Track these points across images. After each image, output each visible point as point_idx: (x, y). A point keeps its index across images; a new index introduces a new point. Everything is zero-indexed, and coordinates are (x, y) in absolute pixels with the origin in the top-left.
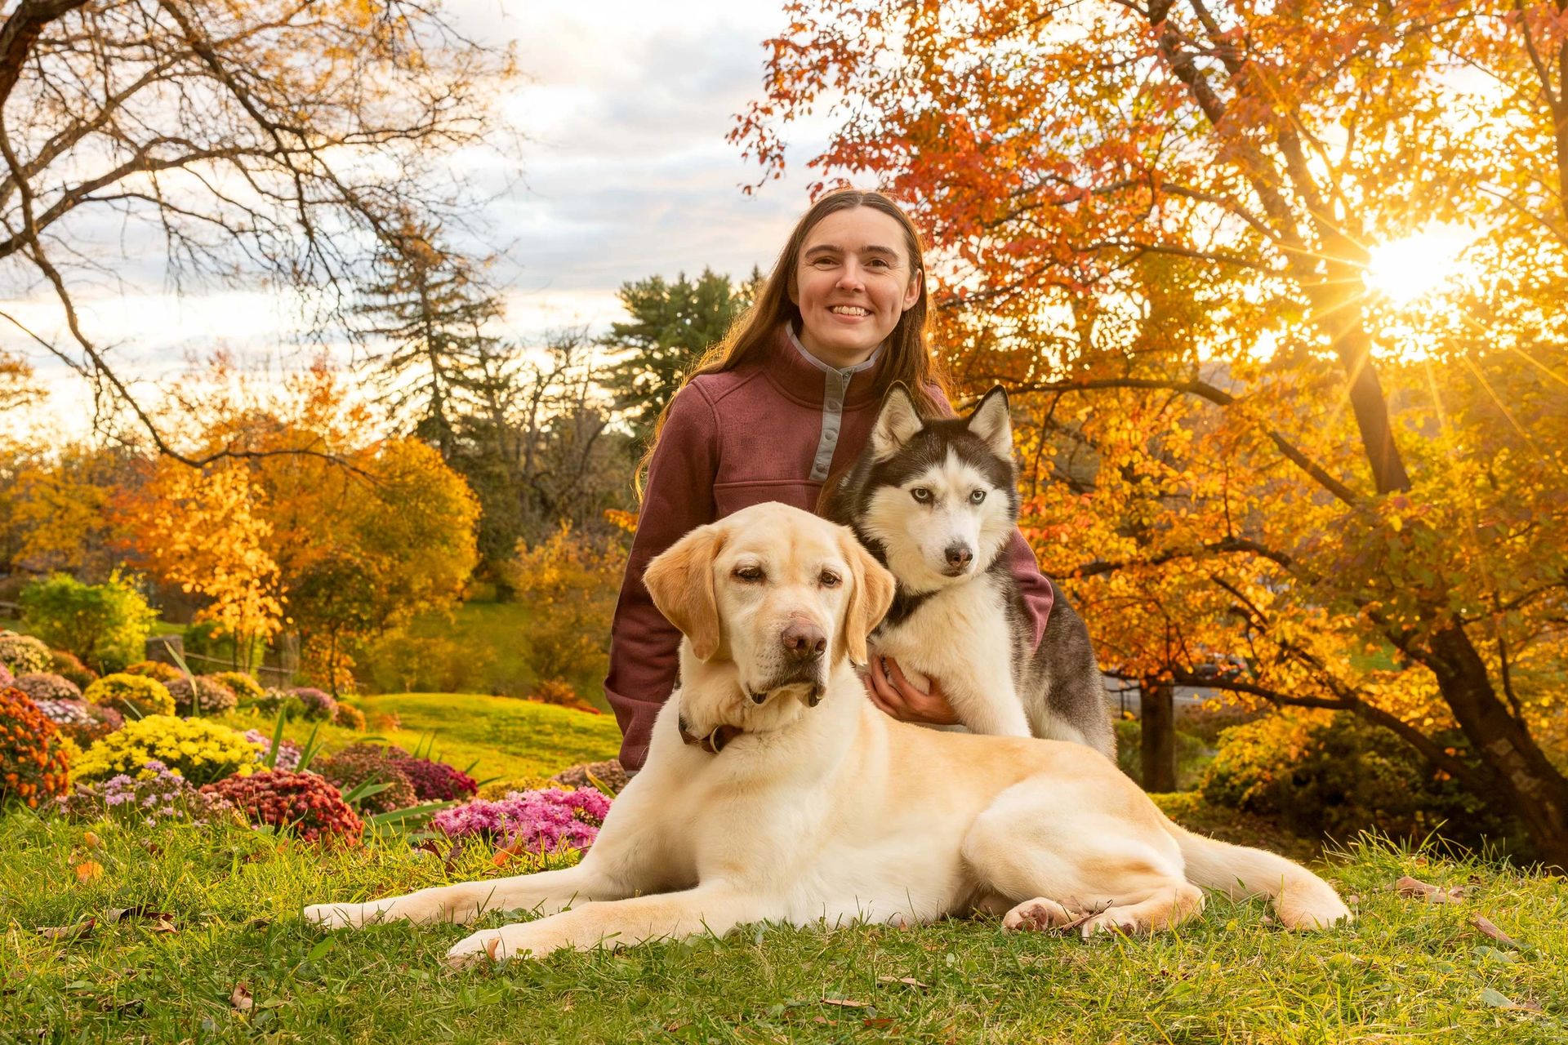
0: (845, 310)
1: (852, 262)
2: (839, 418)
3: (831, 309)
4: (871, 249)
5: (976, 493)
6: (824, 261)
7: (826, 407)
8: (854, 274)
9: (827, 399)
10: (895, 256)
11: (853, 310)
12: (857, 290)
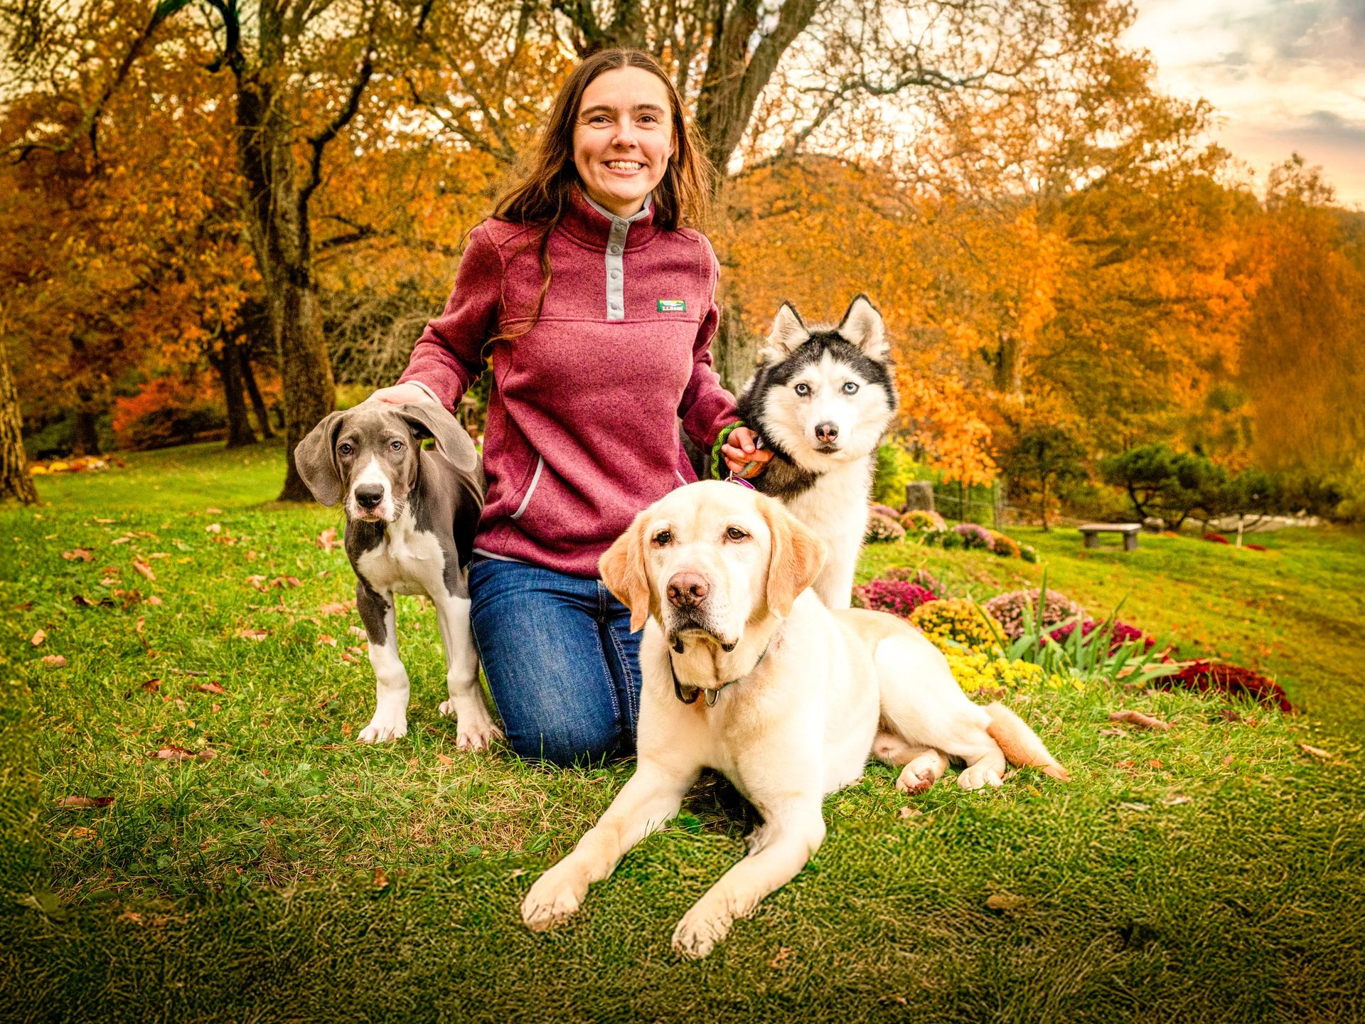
0: (622, 164)
1: (625, 120)
2: (620, 259)
3: (607, 163)
4: (641, 107)
5: (848, 384)
6: (598, 119)
7: (609, 250)
8: (628, 131)
9: (610, 244)
10: (662, 112)
11: (629, 165)
12: (632, 146)
